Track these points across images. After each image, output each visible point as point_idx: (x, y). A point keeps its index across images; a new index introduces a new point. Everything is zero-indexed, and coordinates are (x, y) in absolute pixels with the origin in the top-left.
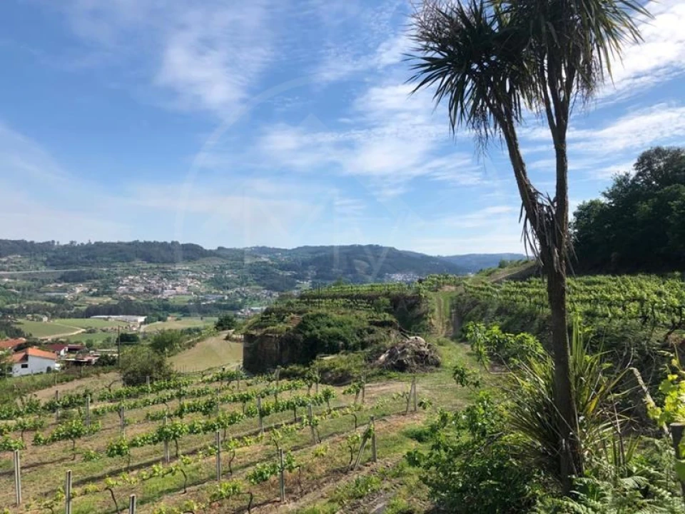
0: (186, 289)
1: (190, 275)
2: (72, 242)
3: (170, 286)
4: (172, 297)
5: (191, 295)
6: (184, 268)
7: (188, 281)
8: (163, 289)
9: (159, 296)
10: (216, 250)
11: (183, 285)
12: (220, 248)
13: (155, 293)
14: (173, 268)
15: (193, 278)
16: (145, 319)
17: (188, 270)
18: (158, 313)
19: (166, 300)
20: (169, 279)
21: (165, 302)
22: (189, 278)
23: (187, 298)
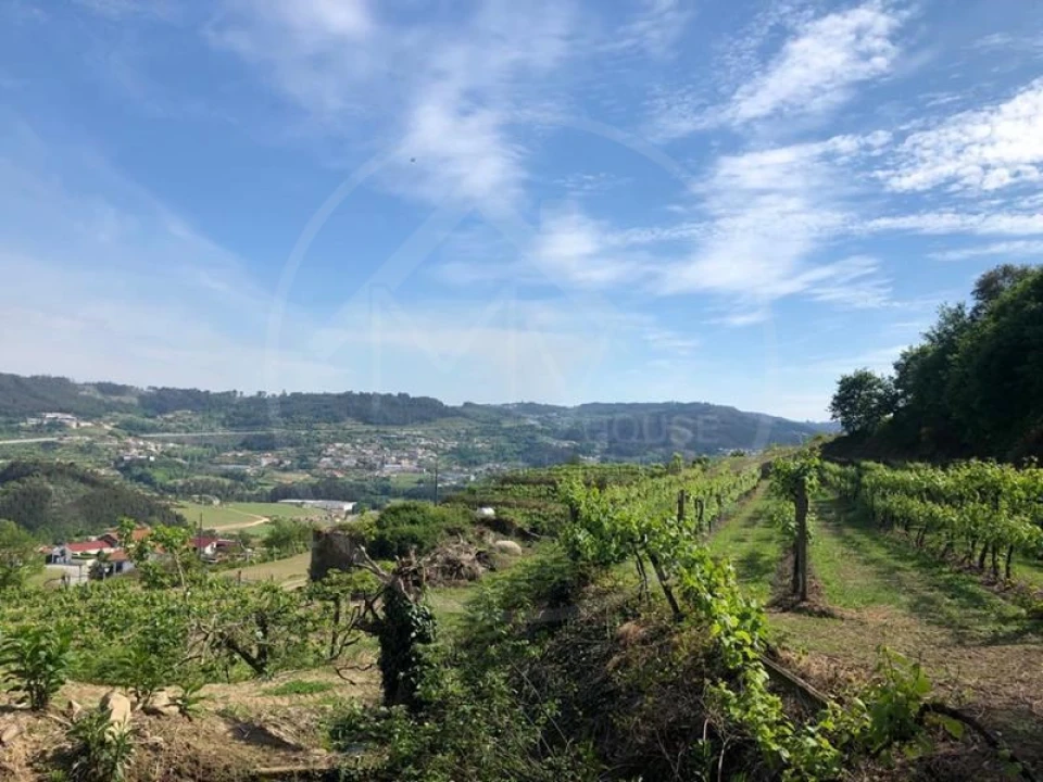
0: (415, 463)
1: (423, 442)
2: (260, 393)
3: (394, 458)
4: (395, 475)
5: (422, 472)
6: (415, 433)
7: (420, 451)
8: (383, 463)
9: (377, 473)
10: (462, 408)
11: (412, 458)
12: (467, 405)
13: (372, 468)
14: (399, 433)
15: (426, 447)
16: (354, 507)
17: (419, 436)
18: (373, 497)
19: (387, 479)
20: (393, 448)
21: (384, 482)
22: (422, 447)
23: (417, 477)
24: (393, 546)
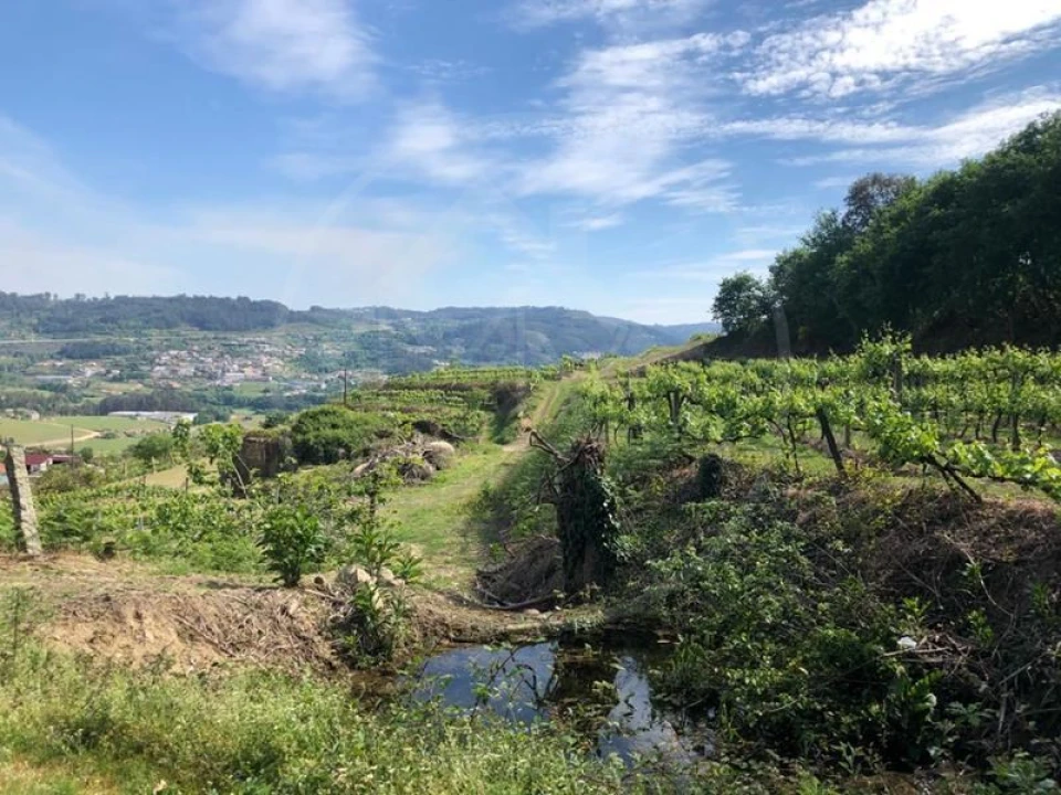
0: (260, 372)
1: (268, 349)
2: (78, 296)
3: (236, 367)
4: (238, 384)
5: (267, 380)
6: (258, 339)
7: (264, 359)
8: (224, 372)
9: (218, 382)
10: (309, 312)
11: (256, 366)
12: (314, 309)
13: (212, 377)
14: (240, 339)
15: (271, 354)
16: (195, 418)
17: (263, 343)
18: (215, 408)
19: (229, 388)
20: (235, 355)
21: (226, 392)
22: (266, 354)
23: (263, 386)
24: (318, 451)
